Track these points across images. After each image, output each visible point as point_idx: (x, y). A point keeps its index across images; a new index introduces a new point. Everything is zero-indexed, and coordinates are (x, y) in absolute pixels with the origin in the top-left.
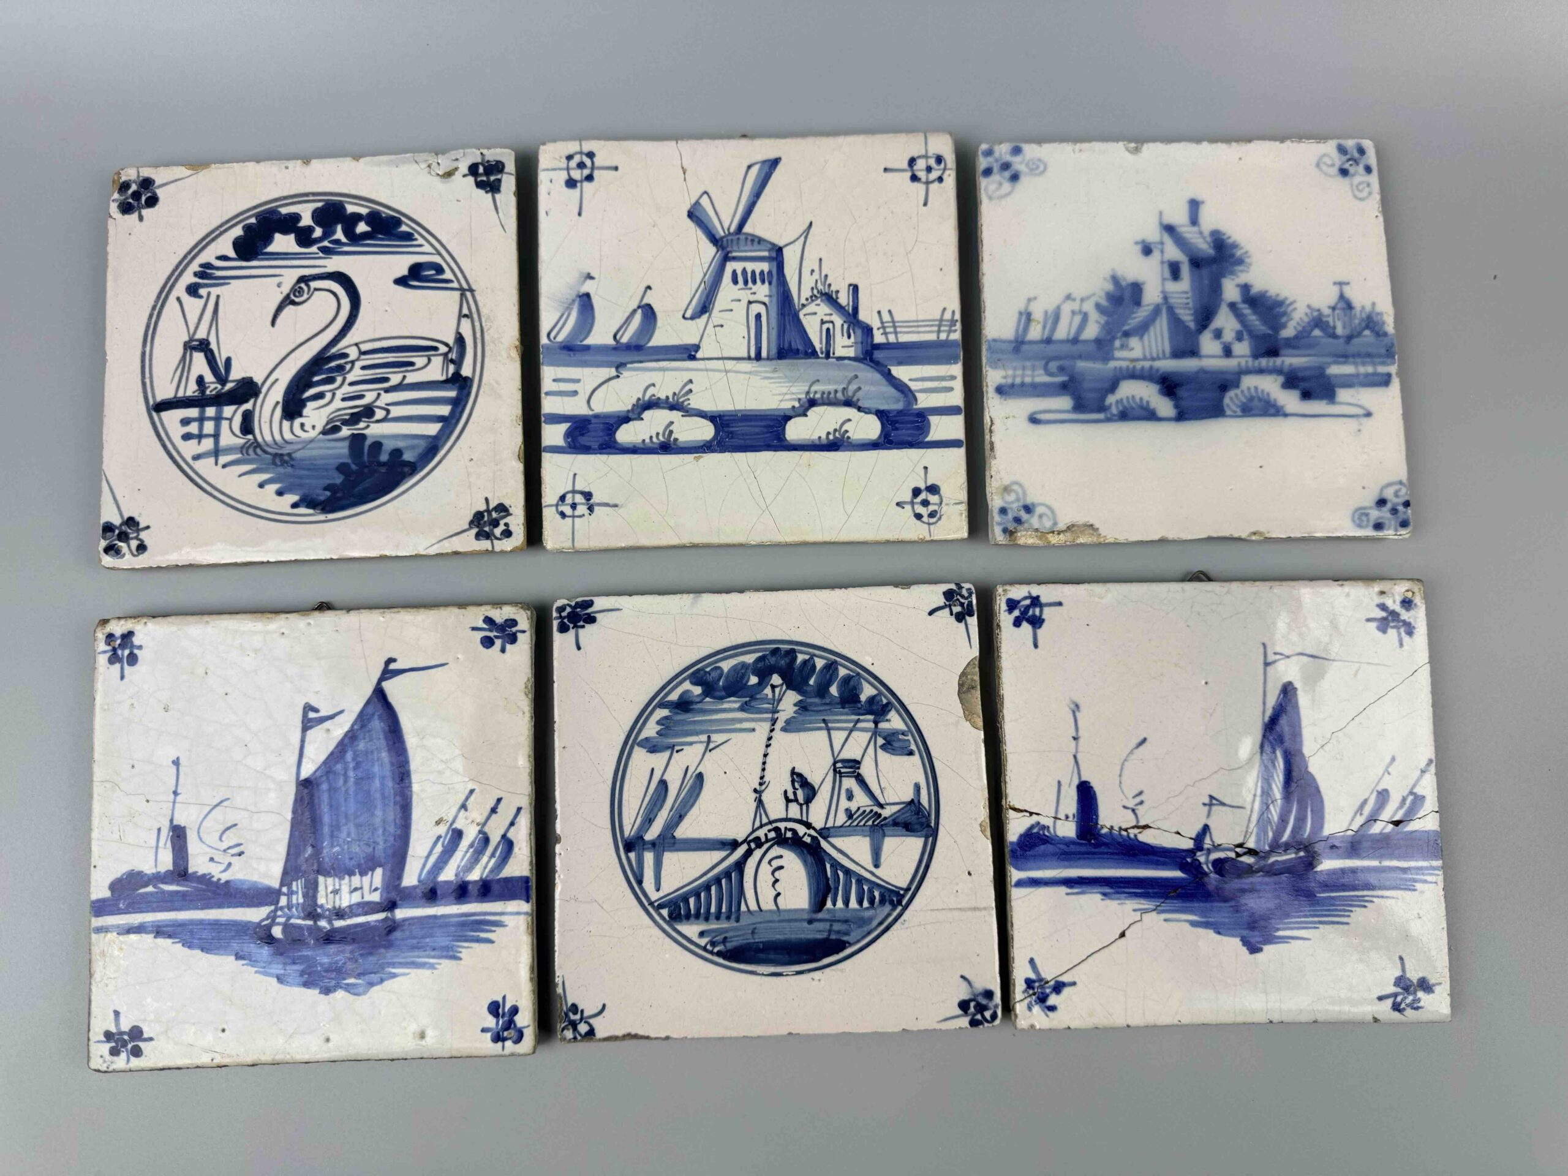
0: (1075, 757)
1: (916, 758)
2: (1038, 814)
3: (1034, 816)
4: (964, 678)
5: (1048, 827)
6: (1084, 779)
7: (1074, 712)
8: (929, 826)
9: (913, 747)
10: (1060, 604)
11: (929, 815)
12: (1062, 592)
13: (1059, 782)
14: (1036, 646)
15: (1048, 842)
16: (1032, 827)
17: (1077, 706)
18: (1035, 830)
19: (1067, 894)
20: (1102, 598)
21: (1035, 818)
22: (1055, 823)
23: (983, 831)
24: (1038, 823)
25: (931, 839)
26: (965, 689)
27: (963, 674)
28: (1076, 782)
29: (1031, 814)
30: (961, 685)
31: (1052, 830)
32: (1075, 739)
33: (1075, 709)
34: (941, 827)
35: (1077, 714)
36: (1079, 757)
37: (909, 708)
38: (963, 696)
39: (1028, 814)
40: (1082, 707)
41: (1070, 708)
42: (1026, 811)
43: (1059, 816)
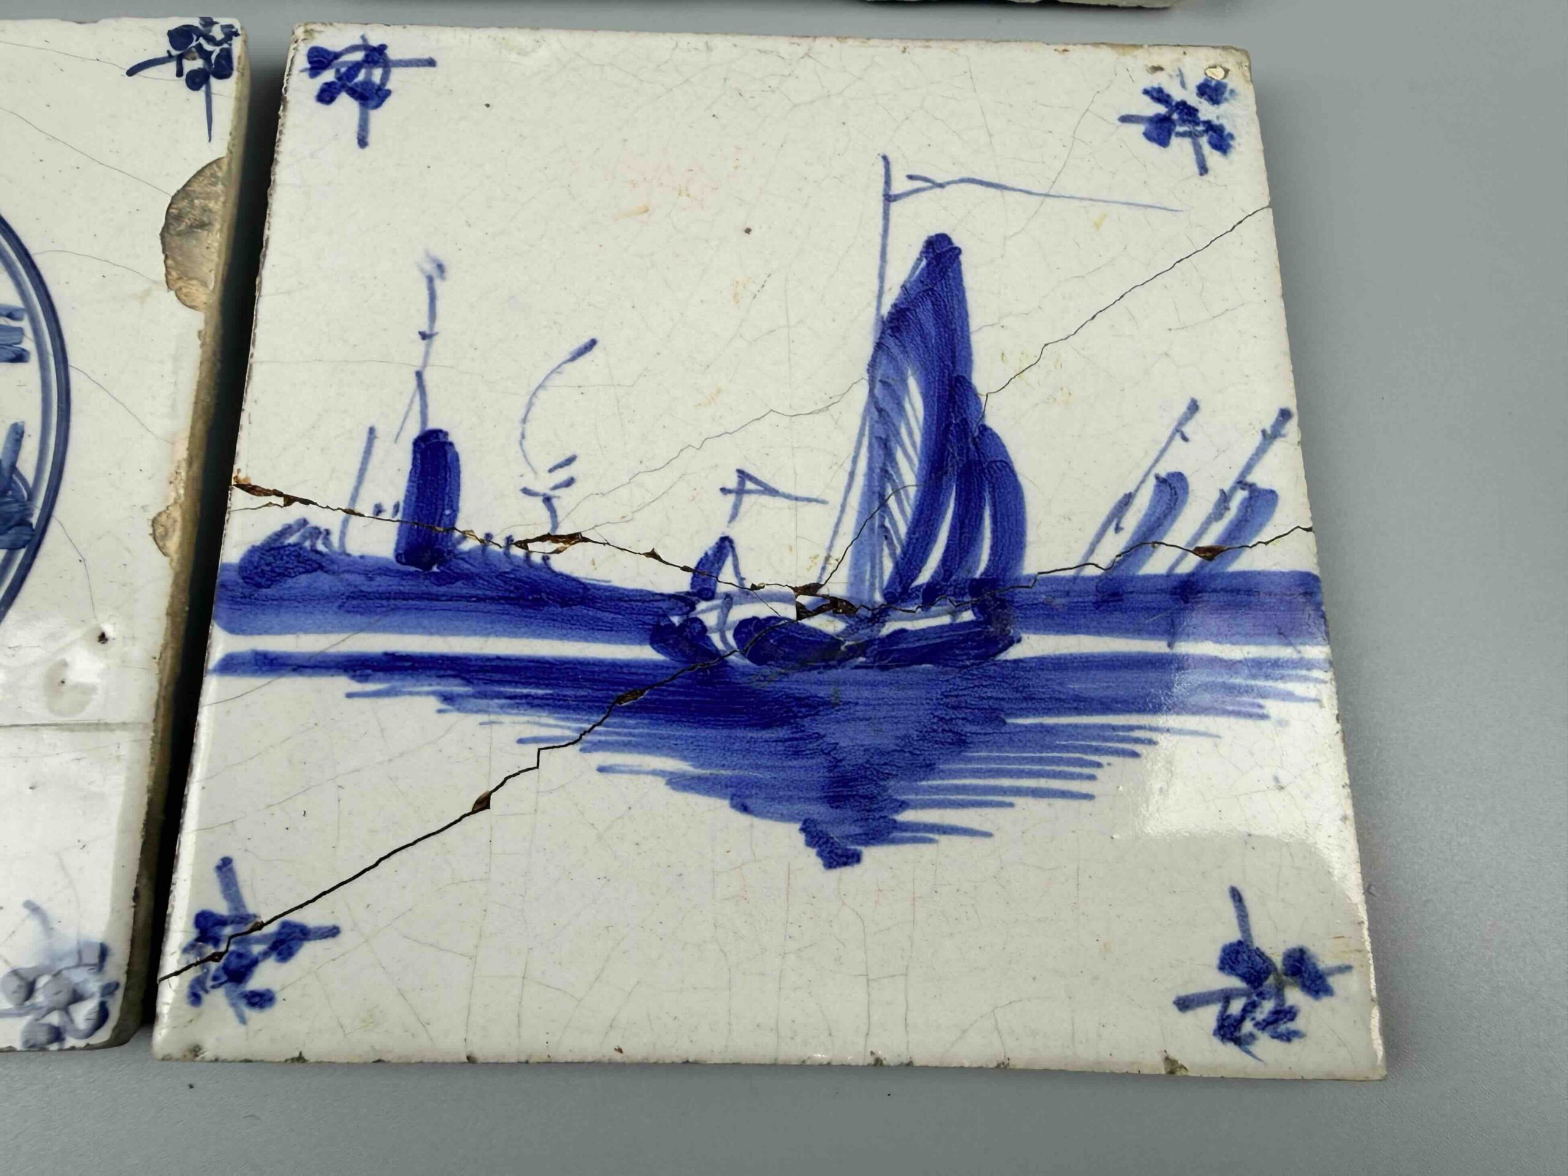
0: (419, 375)
1: (30, 371)
2: (306, 502)
3: (296, 504)
4: (185, 203)
5: (328, 532)
6: (432, 425)
7: (430, 280)
8: (24, 522)
9: (28, 344)
10: (431, 63)
11: (31, 496)
12: (438, 41)
13: (372, 431)
14: (363, 142)
15: (321, 567)
16: (287, 530)
17: (440, 267)
18: (292, 540)
19: (350, 695)
20: (526, 54)
21: (297, 511)
22: (345, 523)
23: (159, 538)
24: (304, 522)
25: (21, 553)
26: (183, 227)
27: (184, 193)
28: (413, 431)
29: (289, 500)
30: (172, 218)
31: (335, 539)
32: (424, 336)
33: (435, 273)
34: (53, 527)
35: (438, 283)
36: (428, 376)
37: (39, 260)
38: (175, 242)
39: (280, 501)
40: (450, 272)
41: (422, 271)
42: (278, 494)
43: (358, 509)
